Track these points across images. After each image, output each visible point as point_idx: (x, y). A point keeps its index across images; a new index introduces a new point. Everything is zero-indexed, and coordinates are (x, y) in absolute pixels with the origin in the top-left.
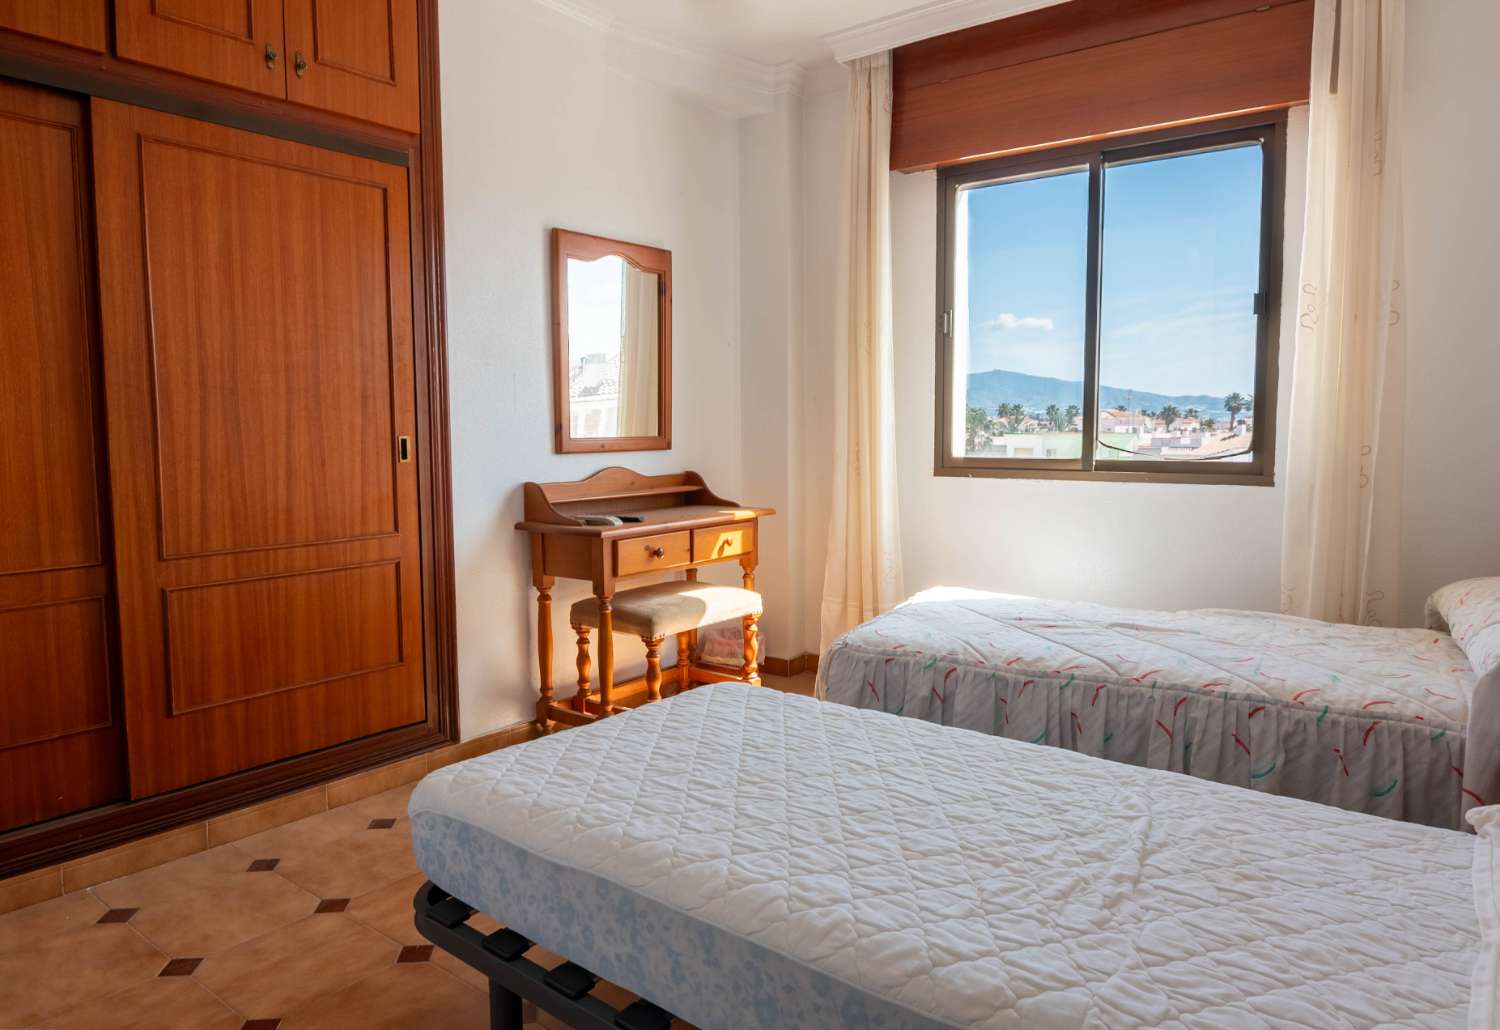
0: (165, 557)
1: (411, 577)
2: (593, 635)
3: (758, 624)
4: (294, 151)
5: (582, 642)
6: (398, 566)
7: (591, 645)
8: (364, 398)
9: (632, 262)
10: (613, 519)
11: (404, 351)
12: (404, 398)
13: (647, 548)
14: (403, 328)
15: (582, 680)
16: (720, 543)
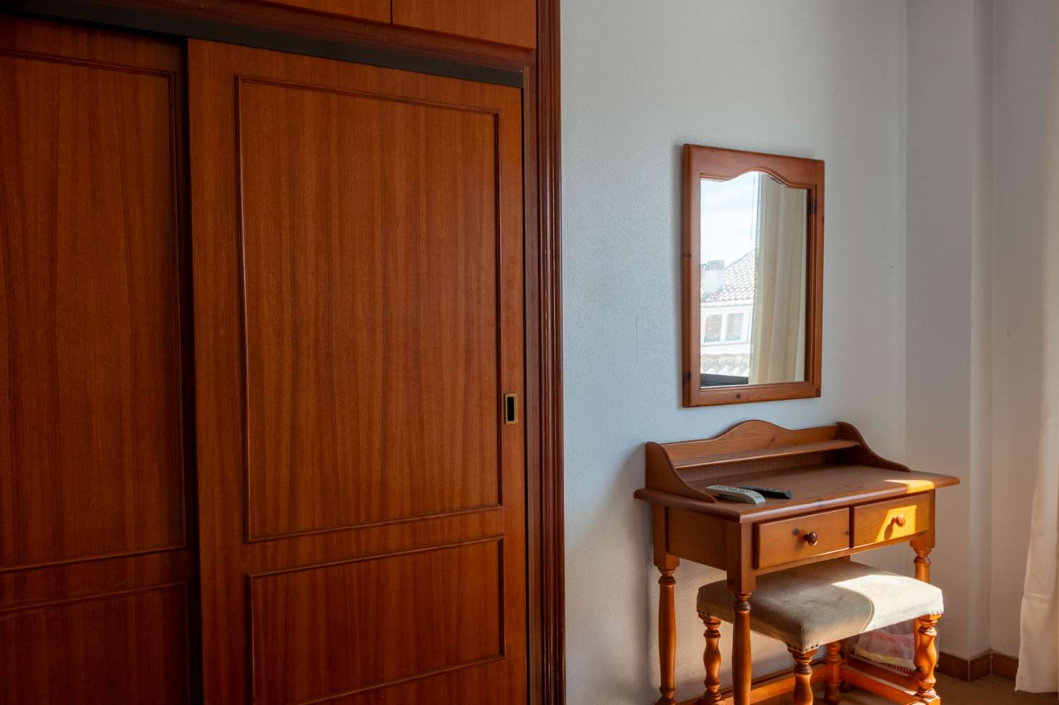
0: (250, 539)
1: (516, 556)
2: (726, 630)
3: (938, 626)
4: (397, 79)
5: (711, 634)
6: (501, 543)
7: (721, 639)
8: (468, 352)
9: (777, 177)
10: (752, 495)
11: (513, 298)
12: (511, 350)
13: (796, 532)
14: (511, 271)
15: (710, 681)
16: (888, 522)
